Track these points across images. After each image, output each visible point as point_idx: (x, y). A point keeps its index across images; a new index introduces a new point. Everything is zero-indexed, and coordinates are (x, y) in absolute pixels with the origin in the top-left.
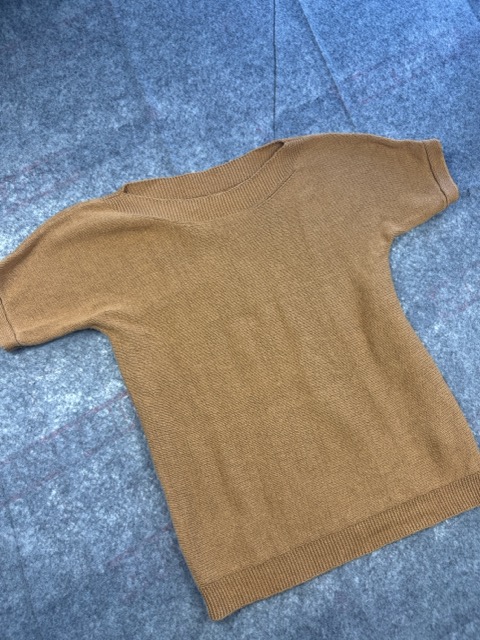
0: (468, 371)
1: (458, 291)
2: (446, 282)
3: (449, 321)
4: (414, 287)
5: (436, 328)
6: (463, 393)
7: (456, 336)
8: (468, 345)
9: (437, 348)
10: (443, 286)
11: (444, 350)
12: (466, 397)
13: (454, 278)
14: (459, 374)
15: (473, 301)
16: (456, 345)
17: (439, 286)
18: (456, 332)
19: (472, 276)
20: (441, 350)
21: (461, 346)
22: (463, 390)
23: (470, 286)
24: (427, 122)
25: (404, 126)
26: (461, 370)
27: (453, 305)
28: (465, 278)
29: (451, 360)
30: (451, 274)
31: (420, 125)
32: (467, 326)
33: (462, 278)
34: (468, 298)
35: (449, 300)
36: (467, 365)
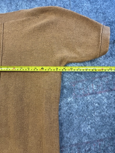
0: (75, 125)
1: (87, 87)
2: (83, 81)
3: (77, 99)
4: (67, 78)
5: (69, 100)
6: (68, 134)
7: (77, 107)
8: (81, 113)
9: (65, 109)
10: (81, 82)
11: (68, 111)
12: (68, 136)
13: (88, 80)
14: (70, 124)
15: (92, 93)
16: (75, 111)
17: (79, 81)
18: (78, 105)
19: (98, 82)
20: (67, 110)
21: (77, 112)
22: (68, 132)
23: (95, 86)
24: (107, 3)
25: (95, 3)
26: (72, 123)
27: (82, 92)
28: (93, 81)
29: (69, 117)
30: (87, 78)
31: (103, 4)
32: (84, 104)
33: (92, 81)
34: (91, 91)
35: (81, 89)
36: (75, 121)
